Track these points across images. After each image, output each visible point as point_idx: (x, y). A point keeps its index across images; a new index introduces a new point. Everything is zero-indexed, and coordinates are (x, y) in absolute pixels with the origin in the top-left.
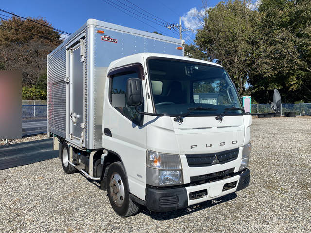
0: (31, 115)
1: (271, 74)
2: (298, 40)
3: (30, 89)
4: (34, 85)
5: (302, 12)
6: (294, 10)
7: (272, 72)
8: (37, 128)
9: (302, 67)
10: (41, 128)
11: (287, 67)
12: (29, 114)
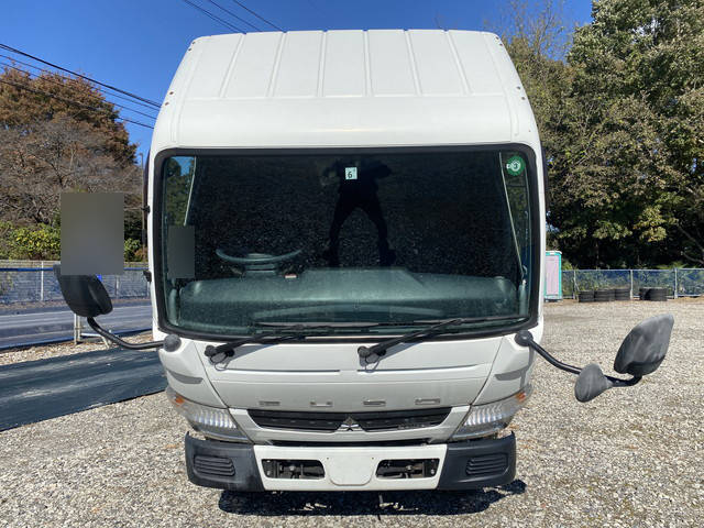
0: (33, 296)
1: (604, 201)
2: (665, 123)
3: (34, 234)
4: (47, 223)
5: (671, 59)
6: (651, 54)
7: (606, 196)
8: (37, 328)
9: (675, 184)
10: (47, 328)
11: (642, 182)
12: (30, 295)
